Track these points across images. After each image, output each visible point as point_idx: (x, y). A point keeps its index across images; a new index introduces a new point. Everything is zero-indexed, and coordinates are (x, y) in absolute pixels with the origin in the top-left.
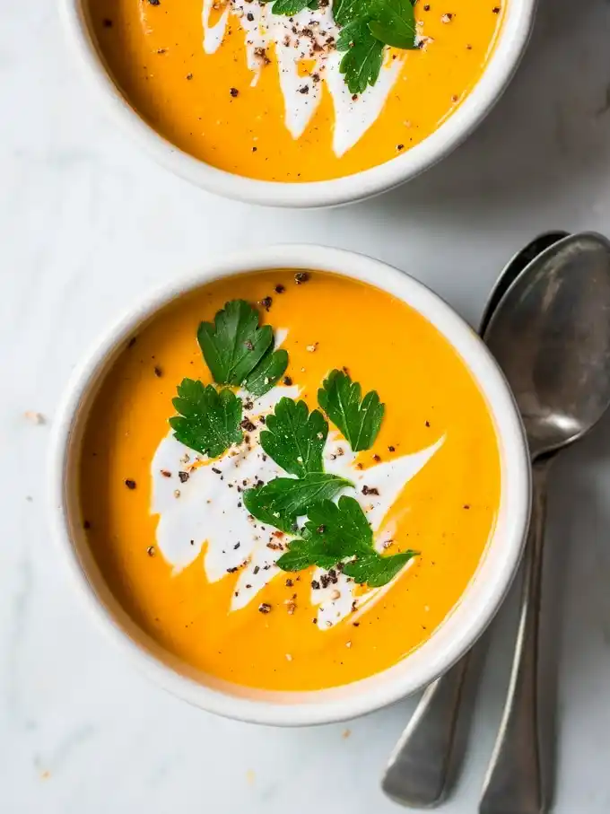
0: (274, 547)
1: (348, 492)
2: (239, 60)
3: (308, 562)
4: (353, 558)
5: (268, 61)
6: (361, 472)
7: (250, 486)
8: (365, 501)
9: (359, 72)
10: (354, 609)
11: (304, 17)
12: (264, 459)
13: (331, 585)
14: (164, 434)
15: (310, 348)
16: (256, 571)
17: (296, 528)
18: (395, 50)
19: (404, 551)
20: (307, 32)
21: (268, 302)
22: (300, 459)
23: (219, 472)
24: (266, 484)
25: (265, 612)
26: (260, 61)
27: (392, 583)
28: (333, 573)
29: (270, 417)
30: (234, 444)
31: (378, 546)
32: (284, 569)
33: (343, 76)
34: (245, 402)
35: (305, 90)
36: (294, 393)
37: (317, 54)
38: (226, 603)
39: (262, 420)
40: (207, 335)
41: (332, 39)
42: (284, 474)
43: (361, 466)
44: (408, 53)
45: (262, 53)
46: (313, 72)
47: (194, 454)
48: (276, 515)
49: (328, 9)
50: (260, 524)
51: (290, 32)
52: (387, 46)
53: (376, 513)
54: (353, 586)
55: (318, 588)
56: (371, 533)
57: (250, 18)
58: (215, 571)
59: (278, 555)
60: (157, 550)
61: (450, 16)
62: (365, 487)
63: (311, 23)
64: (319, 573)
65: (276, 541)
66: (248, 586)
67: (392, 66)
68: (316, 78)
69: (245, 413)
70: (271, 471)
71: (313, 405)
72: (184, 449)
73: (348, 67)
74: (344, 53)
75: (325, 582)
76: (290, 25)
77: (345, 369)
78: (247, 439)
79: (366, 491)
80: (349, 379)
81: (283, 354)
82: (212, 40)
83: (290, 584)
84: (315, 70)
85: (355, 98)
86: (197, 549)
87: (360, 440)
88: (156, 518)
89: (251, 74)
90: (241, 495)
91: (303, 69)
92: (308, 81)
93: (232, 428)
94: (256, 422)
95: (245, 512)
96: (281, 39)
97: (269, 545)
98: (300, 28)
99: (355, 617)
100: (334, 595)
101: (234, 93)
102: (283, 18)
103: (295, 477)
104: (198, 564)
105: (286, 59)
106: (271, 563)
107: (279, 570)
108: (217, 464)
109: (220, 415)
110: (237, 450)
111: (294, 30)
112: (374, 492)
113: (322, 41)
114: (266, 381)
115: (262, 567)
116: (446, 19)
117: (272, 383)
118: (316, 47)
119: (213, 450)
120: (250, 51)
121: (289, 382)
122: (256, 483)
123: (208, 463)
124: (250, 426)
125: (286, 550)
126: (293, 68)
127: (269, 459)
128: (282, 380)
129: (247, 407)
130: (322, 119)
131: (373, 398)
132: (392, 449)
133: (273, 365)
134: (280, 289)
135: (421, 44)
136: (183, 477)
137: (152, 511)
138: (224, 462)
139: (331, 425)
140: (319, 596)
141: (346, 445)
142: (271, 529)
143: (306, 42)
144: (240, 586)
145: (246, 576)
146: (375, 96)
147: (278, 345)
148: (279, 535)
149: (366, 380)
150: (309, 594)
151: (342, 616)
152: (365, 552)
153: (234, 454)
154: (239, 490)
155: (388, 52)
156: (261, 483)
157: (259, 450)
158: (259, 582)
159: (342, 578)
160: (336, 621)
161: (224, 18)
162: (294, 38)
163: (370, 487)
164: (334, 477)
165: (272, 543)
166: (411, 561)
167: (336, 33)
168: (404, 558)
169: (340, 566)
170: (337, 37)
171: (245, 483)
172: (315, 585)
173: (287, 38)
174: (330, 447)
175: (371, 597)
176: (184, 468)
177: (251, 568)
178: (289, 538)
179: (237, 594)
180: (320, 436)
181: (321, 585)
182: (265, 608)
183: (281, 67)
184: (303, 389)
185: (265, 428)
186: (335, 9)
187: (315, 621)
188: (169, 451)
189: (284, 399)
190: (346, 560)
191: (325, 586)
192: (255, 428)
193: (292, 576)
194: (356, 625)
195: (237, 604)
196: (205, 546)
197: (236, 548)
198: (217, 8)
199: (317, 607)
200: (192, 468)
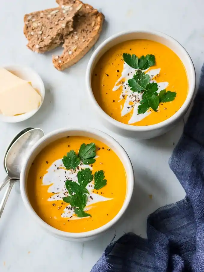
0: (65, 195)
1: (87, 195)
2: (119, 95)
3: (69, 202)
5: (124, 98)
7: (69, 179)
8: (89, 199)
9: (142, 110)
10: (71, 217)
11: (136, 93)
12: (76, 176)
13: (70, 210)
14: (61, 158)
16: (58, 196)
17: (72, 194)
18: (151, 109)
19: (89, 214)
22: (83, 182)
23: (65, 172)
24: (72, 182)
25: (53, 205)
26: (122, 98)
27: (82, 218)
28: (72, 208)
29: (83, 170)
30: (72, 169)
31: (85, 210)
33: (138, 109)
34: (81, 163)
35: (129, 108)
36: (91, 168)
37: (135, 102)
38: (47, 198)
39: (81, 169)
40: (83, 147)
41: (139, 100)
42: (77, 182)
43: (93, 192)
44: (154, 111)
45: (124, 96)
46: (132, 105)
47: (63, 166)
48: (70, 189)
49: (142, 94)
50: (65, 187)
51: (132, 95)
52: (150, 108)
53: (89, 203)
54: (74, 213)
56: (85, 206)
57: (125, 88)
58: (50, 191)
60: (42, 178)
61: (166, 108)
62: (91, 196)
63: (137, 95)
64: (70, 206)
65: (66, 194)
66: (54, 198)
67: (149, 112)
68: (132, 106)
69: (79, 165)
70: (75, 180)
72: (62, 163)
73: (139, 107)
74: (141, 104)
75: (69, 208)
76: (132, 93)
77: (104, 172)
78: (76, 170)
79: (91, 197)
80: (104, 174)
82: (115, 88)
83: (62, 204)
84: (133, 105)
85: (138, 114)
86: (50, 184)
87: (97, 187)
89: (120, 99)
91: (131, 103)
92: (130, 106)
93: (75, 166)
95: (65, 183)
96: (129, 95)
97: (64, 193)
98: (134, 95)
99: (70, 219)
100: (69, 212)
102: (132, 91)
103: (79, 184)
104: (48, 187)
105: (128, 99)
106: (62, 197)
107: (62, 199)
108: (67, 171)
111: (133, 95)
112: (92, 198)
113: (137, 100)
115: (59, 196)
117: (89, 164)
118: (135, 100)
119: (68, 167)
120: (122, 94)
122: (71, 180)
123: (65, 169)
124: (78, 168)
125: (66, 197)
126: (128, 102)
127: (77, 177)
128: (91, 165)
132: (102, 193)
134: (103, 148)
135: (157, 111)
136: (58, 168)
139: (94, 180)
142: (67, 191)
143: (134, 98)
144: (52, 197)
145: (55, 196)
146: (142, 116)
147: (95, 158)
148: (67, 193)
150: (65, 208)
151: (67, 217)
152: (81, 208)
153: (71, 171)
154: (67, 179)
156: (72, 180)
157: (77, 174)
158: (57, 199)
159: (73, 210)
160: (65, 217)
161: (120, 85)
162: (132, 96)
163: (92, 197)
164: (87, 190)
165: (65, 193)
166: (89, 217)
168: (87, 215)
169: (74, 208)
170: (141, 100)
171: (69, 178)
172: (67, 208)
175: (76, 218)
176: (60, 167)
177: (57, 195)
178: (69, 195)
179: (51, 198)
180: (90, 180)
181: (68, 208)
182: (54, 205)
183: (126, 101)
184: (93, 169)
185: (81, 171)
186: (143, 95)
187: (61, 214)
188: (59, 162)
189: (88, 168)
190: (77, 207)
191: (68, 209)
193: (64, 202)
194: (69, 221)
195: (50, 200)
196: (52, 184)
197: (58, 189)
198: (120, 83)
199: (64, 212)
200: (61, 168)
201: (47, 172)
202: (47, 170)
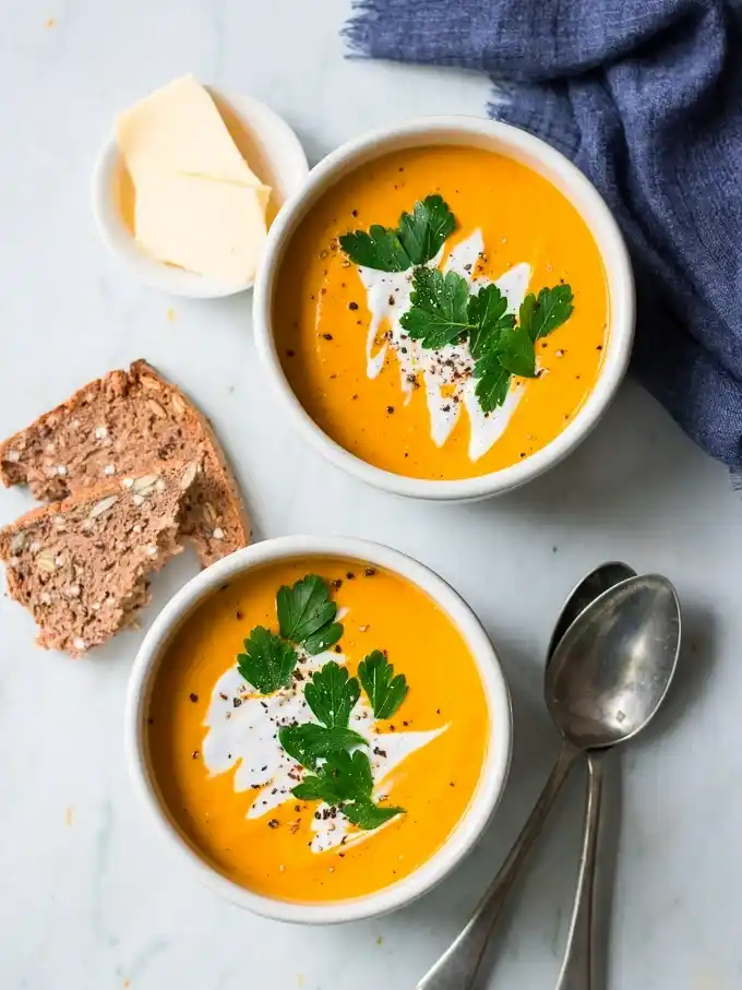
0: (293, 777)
1: (363, 749)
2: (395, 383)
3: (317, 796)
4: (353, 802)
5: (418, 385)
6: (376, 735)
7: (287, 724)
8: (374, 759)
9: (490, 395)
10: (343, 842)
11: (447, 351)
12: (304, 705)
13: (330, 819)
14: (230, 665)
15: (363, 629)
16: (274, 793)
17: (314, 766)
18: (520, 378)
19: (395, 806)
20: (449, 363)
21: (339, 583)
22: (332, 713)
23: (265, 706)
24: (299, 726)
25: (273, 827)
26: (411, 385)
27: (378, 830)
28: (334, 810)
29: (317, 673)
30: (283, 687)
31: (375, 798)
32: (296, 796)
33: (478, 398)
34: (300, 657)
35: (447, 409)
36: (340, 659)
37: (457, 380)
38: (245, 811)
39: (310, 674)
40: (286, 598)
41: (469, 369)
42: (316, 721)
43: (378, 731)
44: (529, 380)
45: (412, 379)
46: (454, 395)
47: (251, 688)
48: (302, 752)
49: (466, 345)
50: (287, 755)
51: (436, 363)
52: (513, 375)
53: (380, 772)
54: (346, 824)
55: (319, 818)
56: (372, 785)
57: (404, 351)
58: (241, 784)
59: (295, 784)
60: (201, 755)
61: (562, 352)
62: (377, 748)
63: (453, 356)
64: (323, 806)
65: (296, 773)
66: (265, 803)
67: (516, 390)
68: (456, 399)
69: (298, 665)
70: (306, 716)
71: (353, 673)
72: (242, 681)
73: (481, 391)
74: (479, 380)
75: (326, 815)
76: (436, 357)
77: (385, 652)
78: (294, 687)
79: (376, 751)
80: (386, 659)
81: (340, 627)
82: (373, 368)
83: (298, 809)
84: (455, 393)
85: (486, 415)
86: (232, 762)
87: (383, 710)
89: (404, 395)
90: (278, 729)
91: (446, 391)
92: (450, 402)
93: (284, 675)
94: (305, 675)
95: (278, 743)
96: (428, 368)
97: (289, 775)
98: (443, 360)
99: (343, 849)
100: (331, 827)
101: (391, 410)
102: (430, 352)
103: (324, 725)
104: (231, 775)
105: (432, 384)
106: (287, 789)
107: (292, 796)
108: (266, 700)
109: (279, 660)
110: (285, 692)
111: (439, 361)
112: (383, 754)
113: (461, 370)
114: (321, 644)
115: (279, 790)
116: (559, 354)
117: (325, 648)
118: (457, 375)
119: (266, 688)
120: (404, 377)
121: (338, 650)
122: (292, 722)
123: (258, 697)
124: (300, 677)
125: (302, 782)
126: (437, 391)
127: (308, 706)
128: (333, 648)
129: (302, 661)
130: (460, 433)
131: (402, 678)
132: (406, 724)
133: (330, 632)
134: (350, 576)
135: (539, 374)
136: (237, 703)
138: (272, 699)
139: (363, 692)
140: (319, 826)
141: (371, 711)
142: (294, 762)
143: (448, 371)
144: (258, 801)
145: (265, 794)
146: (503, 414)
147: (337, 620)
148: (300, 768)
149: (399, 664)
150: (310, 822)
151: (332, 846)
152: (364, 800)
153: (281, 694)
154: (278, 724)
155: (513, 379)
156: (296, 723)
157: (301, 697)
158: (274, 802)
159: (340, 815)
160: (326, 848)
161: (383, 351)
162: (439, 367)
163: (381, 749)
164: (355, 734)
165: (293, 773)
166: (397, 817)
167: (472, 364)
168: (391, 812)
169: (341, 806)
170: (473, 367)
171: (283, 720)
172: (318, 816)
173: (433, 367)
174: (357, 710)
175: (359, 836)
176: (240, 696)
177: (271, 789)
178: (306, 772)
179: (254, 806)
180: (352, 698)
181: (322, 816)
182: (273, 824)
183: (428, 391)
184: (348, 658)
185: (311, 681)
186: (471, 345)
187: (310, 844)
189: (332, 662)
190: (348, 802)
191: (325, 818)
192: (303, 679)
193: (301, 803)
194: (342, 855)
195: (252, 815)
196: (239, 762)
197: (263, 769)
198: (377, 343)
199: (315, 833)
200: (246, 698)
201: (207, 729)
202: (206, 723)
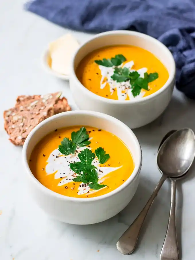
0: (73, 176)
1: (96, 169)
3: (80, 181)
4: (92, 182)
6: (100, 167)
7: (72, 163)
8: (99, 173)
10: (88, 192)
12: (78, 158)
14: (56, 148)
15: (97, 142)
16: (67, 180)
17: (80, 173)
18: (144, 90)
19: (105, 185)
20: (124, 86)
21: (90, 132)
22: (86, 161)
23: (66, 158)
24: (76, 163)
25: (66, 188)
27: (99, 190)
28: (85, 185)
29: (82, 151)
30: (72, 154)
31: (99, 182)
32: (74, 181)
36: (90, 149)
38: (57, 184)
39: (80, 151)
43: (100, 166)
44: (147, 91)
47: (61, 154)
48: (76, 169)
49: (129, 82)
50: (72, 170)
53: (101, 176)
54: (89, 189)
55: (81, 186)
56: (98, 179)
58: (57, 177)
59: (74, 178)
60: (45, 170)
63: (125, 84)
64: (82, 183)
65: (74, 175)
66: (64, 182)
67: (143, 93)
68: (126, 94)
71: (93, 152)
72: (59, 152)
75: (83, 186)
77: (103, 148)
78: (75, 154)
80: (103, 150)
81: (90, 142)
83: (74, 184)
86: (55, 171)
87: (102, 162)
88: (47, 163)
90: (70, 164)
95: (69, 167)
97: (72, 175)
99: (88, 194)
100: (84, 189)
101: (107, 96)
104: (54, 175)
106: (71, 179)
107: (73, 181)
108: (66, 156)
109: (71, 148)
112: (102, 172)
115: (69, 179)
117: (85, 145)
119: (66, 154)
120: (111, 89)
121: (89, 147)
122: (74, 162)
123: (64, 156)
125: (76, 177)
129: (78, 148)
131: (108, 155)
132: (109, 165)
133: (86, 141)
134: (94, 130)
136: (57, 157)
137: (47, 161)
138: (68, 156)
139: (96, 156)
140: (80, 188)
141: (98, 161)
142: (74, 172)
144: (62, 181)
145: (64, 180)
147: (89, 140)
148: (75, 174)
149: (108, 151)
150: (78, 187)
151: (84, 193)
152: (94, 182)
154: (69, 163)
155: (142, 90)
157: (77, 156)
158: (66, 182)
159: (87, 187)
160: (82, 194)
163: (101, 170)
164: (93, 166)
165: (73, 175)
166: (105, 187)
169: (88, 184)
171: (71, 162)
173: (119, 87)
174: (94, 160)
175: (93, 192)
176: (58, 155)
177: (66, 178)
178: (77, 175)
179: (60, 183)
180: (93, 158)
182: (66, 187)
184: (93, 148)
185: (80, 153)
187: (77, 193)
188: (56, 152)
189: (87, 149)
190: (90, 183)
191: (82, 187)
192: (78, 152)
193: (75, 183)
194: (87, 196)
195: (60, 185)
197: (64, 174)
199: (79, 190)
200: (60, 156)
